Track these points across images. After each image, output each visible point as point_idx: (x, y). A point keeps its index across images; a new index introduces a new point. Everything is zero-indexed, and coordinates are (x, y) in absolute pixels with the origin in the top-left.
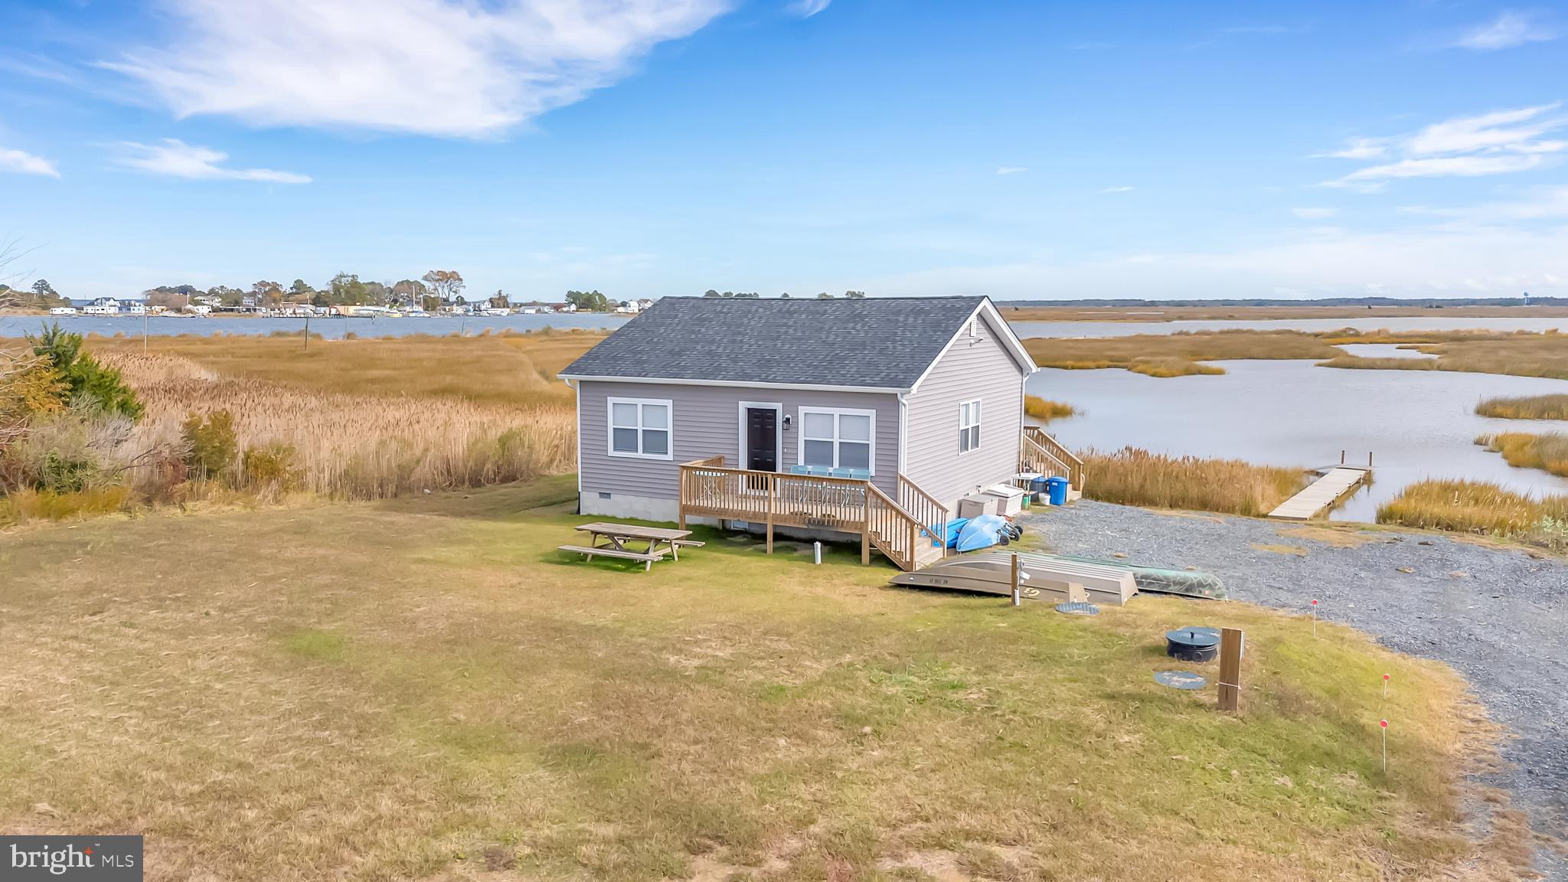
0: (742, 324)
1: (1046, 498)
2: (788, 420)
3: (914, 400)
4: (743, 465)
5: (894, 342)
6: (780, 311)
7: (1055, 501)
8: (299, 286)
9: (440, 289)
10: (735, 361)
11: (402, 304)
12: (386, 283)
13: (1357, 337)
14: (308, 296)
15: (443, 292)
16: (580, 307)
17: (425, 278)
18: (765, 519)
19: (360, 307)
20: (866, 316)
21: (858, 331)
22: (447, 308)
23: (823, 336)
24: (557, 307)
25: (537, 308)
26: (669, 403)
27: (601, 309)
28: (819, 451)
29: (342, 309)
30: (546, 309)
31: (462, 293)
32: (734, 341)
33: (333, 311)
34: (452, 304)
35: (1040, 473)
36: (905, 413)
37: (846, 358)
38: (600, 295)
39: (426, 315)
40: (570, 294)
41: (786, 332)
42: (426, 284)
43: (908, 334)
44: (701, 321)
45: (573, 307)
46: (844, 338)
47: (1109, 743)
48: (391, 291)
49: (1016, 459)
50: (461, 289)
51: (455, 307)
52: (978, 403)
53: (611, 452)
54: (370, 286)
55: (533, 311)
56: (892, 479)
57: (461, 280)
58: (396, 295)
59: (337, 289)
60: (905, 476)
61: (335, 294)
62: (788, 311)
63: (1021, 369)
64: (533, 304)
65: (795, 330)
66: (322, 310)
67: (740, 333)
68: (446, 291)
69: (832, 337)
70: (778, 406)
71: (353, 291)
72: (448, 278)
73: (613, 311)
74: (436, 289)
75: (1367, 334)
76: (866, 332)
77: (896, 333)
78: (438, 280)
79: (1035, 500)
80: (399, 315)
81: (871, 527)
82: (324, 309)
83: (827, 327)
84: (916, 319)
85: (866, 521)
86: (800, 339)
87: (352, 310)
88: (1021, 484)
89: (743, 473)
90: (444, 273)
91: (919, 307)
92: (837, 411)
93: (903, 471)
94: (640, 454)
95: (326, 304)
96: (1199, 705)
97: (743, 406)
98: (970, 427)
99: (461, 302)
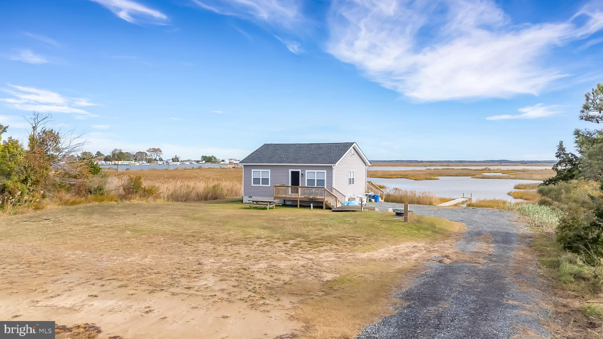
0: (288, 150)
1: (373, 200)
2: (303, 174)
3: (337, 167)
4: (290, 185)
5: (331, 153)
6: (298, 147)
7: (376, 201)
8: (99, 154)
9: (153, 155)
10: (288, 159)
11: (139, 161)
12: (132, 153)
13: (490, 171)
14: (103, 157)
15: (154, 156)
16: (206, 162)
17: (148, 151)
18: (297, 199)
19: (123, 162)
20: (323, 148)
21: (321, 151)
22: (156, 162)
23: (311, 152)
24: (198, 162)
25: (190, 162)
26: (269, 170)
27: (214, 162)
28: (311, 182)
29: (117, 162)
30: (193, 163)
31: (162, 156)
32: (287, 154)
33: (113, 163)
34: (158, 161)
35: (372, 194)
36: (334, 171)
37: (318, 157)
38: (214, 157)
39: (149, 164)
40: (203, 157)
41: (301, 152)
42: (148, 153)
43: (334, 152)
44: (277, 150)
45: (204, 162)
46: (317, 153)
47: (380, 227)
48: (134, 156)
49: (365, 190)
50: (161, 155)
51: (159, 162)
52: (353, 172)
53: (252, 185)
54: (126, 154)
55: (189, 163)
56: (332, 188)
57: (161, 151)
58: (136, 157)
59: (114, 155)
60: (334, 188)
61: (113, 157)
62: (301, 147)
63: (366, 164)
64: (189, 160)
65: (303, 151)
66: (108, 162)
67: (288, 152)
68: (155, 155)
69: (314, 153)
70: (300, 170)
71: (120, 155)
72: (156, 151)
73: (219, 163)
74: (151, 155)
75: (493, 170)
76: (323, 152)
77: (331, 152)
78: (153, 151)
79: (370, 201)
80: (138, 164)
81: (326, 200)
82: (109, 162)
83: (312, 150)
84: (336, 148)
85: (324, 198)
86: (305, 153)
87: (120, 162)
88: (367, 195)
89: (290, 187)
90: (155, 149)
91: (337, 145)
92: (316, 171)
93: (334, 186)
94: (261, 185)
95: (109, 160)
96: (401, 222)
97: (290, 171)
98: (351, 178)
99: (161, 160)
